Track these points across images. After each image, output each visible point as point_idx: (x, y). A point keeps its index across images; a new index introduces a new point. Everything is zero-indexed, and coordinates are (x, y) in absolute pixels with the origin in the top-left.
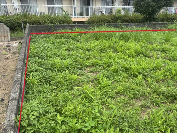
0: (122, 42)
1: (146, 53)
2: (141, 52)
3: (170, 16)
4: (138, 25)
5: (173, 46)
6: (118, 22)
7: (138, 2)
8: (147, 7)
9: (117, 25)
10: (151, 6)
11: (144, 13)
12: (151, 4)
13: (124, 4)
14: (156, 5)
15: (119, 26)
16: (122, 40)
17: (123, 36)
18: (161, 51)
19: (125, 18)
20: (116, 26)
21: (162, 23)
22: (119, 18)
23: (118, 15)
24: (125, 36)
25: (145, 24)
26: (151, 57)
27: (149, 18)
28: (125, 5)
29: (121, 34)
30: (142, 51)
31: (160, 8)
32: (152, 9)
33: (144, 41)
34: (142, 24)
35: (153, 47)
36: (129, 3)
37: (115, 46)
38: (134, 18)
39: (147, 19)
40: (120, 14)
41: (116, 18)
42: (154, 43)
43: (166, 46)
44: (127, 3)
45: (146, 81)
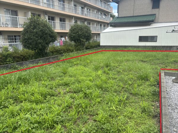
0: (22, 88)
1: (52, 92)
2: (47, 93)
3: (58, 49)
4: (33, 61)
5: (71, 77)
6: (8, 60)
7: (27, 40)
8: (36, 44)
9: (9, 66)
10: (40, 43)
11: (35, 50)
12: (39, 41)
13: (9, 41)
14: (44, 41)
15: (12, 66)
16: (21, 84)
17: (21, 79)
18: (64, 85)
19: (15, 55)
20: (7, 68)
21: (55, 57)
22: (8, 56)
23: (5, 53)
24: (24, 78)
25: (40, 60)
26: (59, 95)
27: (41, 54)
28: (11, 42)
29: (18, 78)
30: (47, 91)
31: (48, 44)
32: (41, 45)
33: (46, 78)
34: (37, 61)
35: (56, 83)
36: (15, 39)
37: (14, 95)
38: (26, 54)
39: (40, 54)
40: (8, 52)
41: (4, 56)
42: (55, 78)
43: (66, 79)
44: (13, 39)
45: (65, 127)
